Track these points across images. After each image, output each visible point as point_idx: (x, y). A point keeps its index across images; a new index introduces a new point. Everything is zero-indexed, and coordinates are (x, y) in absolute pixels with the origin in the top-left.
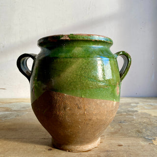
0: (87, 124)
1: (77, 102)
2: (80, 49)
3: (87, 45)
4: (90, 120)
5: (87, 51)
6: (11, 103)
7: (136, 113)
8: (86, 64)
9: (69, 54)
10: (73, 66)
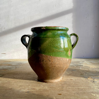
0: (54, 69)
1: (49, 58)
2: (50, 33)
3: (54, 31)
4: (55, 67)
5: (54, 34)
6: (10, 62)
7: (82, 66)
8: (53, 41)
9: (45, 36)
10: (47, 41)
